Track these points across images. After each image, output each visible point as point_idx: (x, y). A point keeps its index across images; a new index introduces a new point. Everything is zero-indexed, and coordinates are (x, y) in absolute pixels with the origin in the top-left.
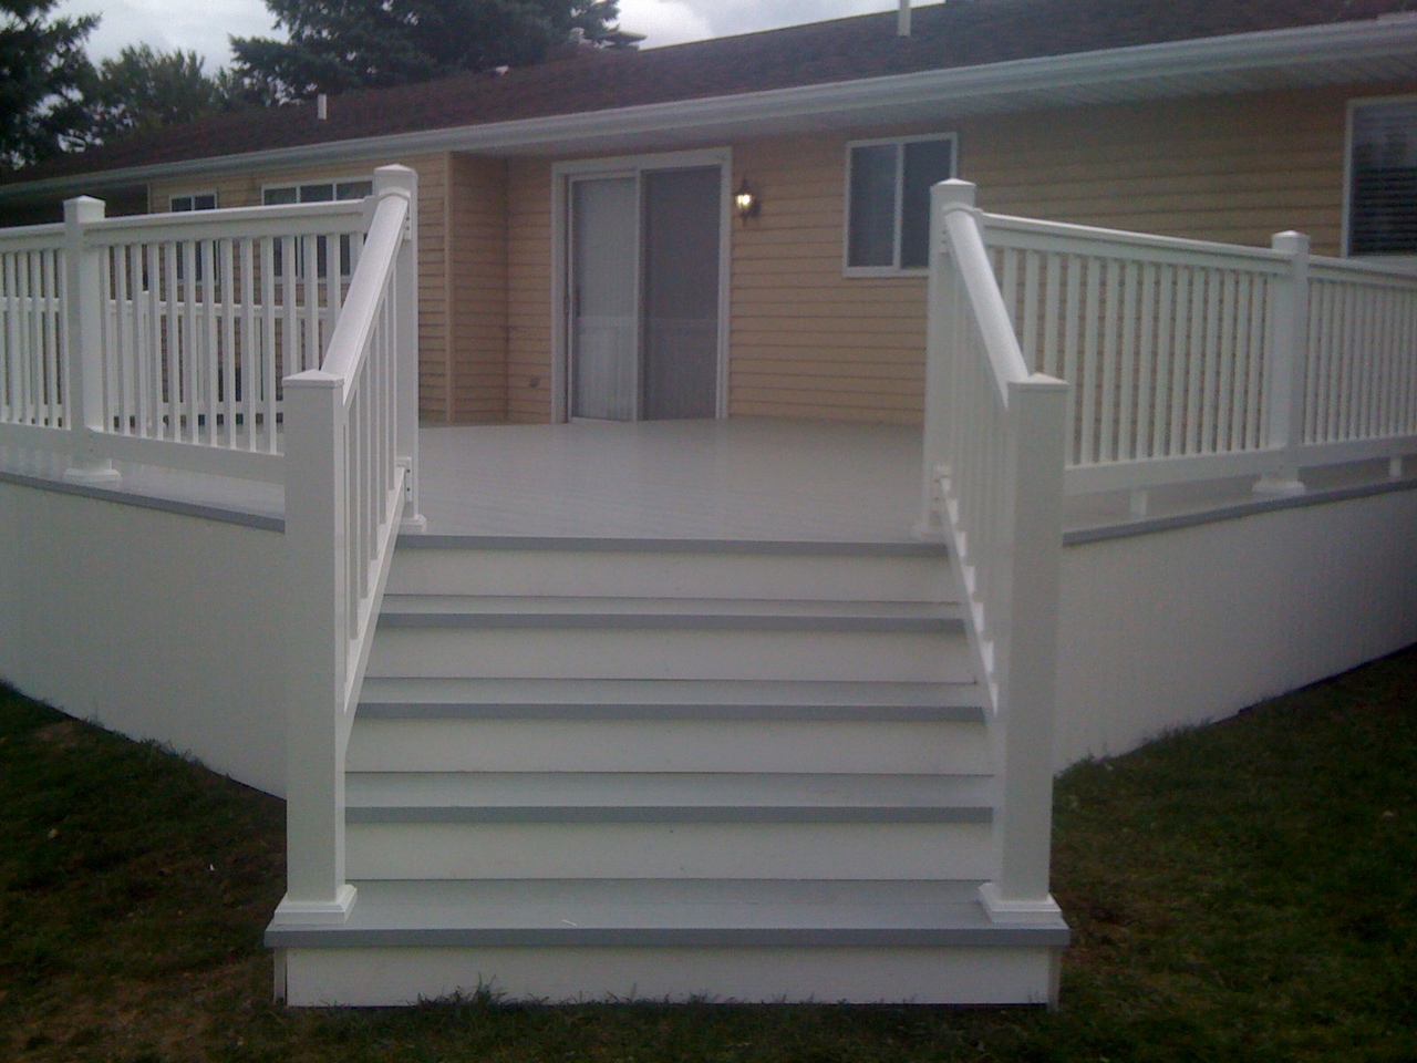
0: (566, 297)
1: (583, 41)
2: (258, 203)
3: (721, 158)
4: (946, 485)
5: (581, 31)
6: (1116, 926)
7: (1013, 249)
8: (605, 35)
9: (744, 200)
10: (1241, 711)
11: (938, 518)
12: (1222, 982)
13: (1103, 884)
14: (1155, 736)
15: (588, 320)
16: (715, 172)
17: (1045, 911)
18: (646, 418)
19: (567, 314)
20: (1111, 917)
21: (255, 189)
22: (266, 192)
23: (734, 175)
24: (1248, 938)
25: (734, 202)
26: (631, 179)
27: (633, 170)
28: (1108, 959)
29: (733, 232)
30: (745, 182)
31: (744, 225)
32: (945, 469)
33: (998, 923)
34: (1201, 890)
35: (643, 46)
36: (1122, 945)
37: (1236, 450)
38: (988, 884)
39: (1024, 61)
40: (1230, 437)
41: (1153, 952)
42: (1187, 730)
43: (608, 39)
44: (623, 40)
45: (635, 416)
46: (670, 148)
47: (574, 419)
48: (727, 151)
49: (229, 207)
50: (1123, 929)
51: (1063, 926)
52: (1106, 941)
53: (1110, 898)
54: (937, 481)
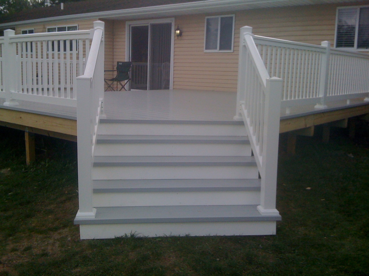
2: (45, 32)
3: (172, 21)
4: (243, 106)
9: (178, 32)
11: (241, 114)
16: (170, 25)
17: (275, 212)
21: (45, 28)
22: (48, 29)
23: (175, 25)
25: (175, 32)
26: (148, 26)
27: (148, 24)
29: (175, 40)
30: (178, 27)
31: (178, 38)
32: (243, 102)
33: (263, 215)
37: (311, 97)
38: (259, 206)
40: (310, 94)
45: (148, 89)
46: (158, 18)
48: (173, 19)
49: (37, 33)
51: (280, 216)
54: (241, 105)
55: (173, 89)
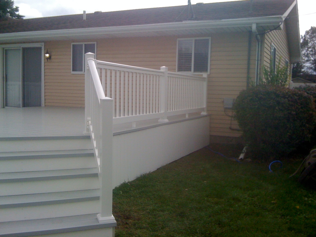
0: (3, 77)
1: (10, 16)
3: (42, 45)
4: (90, 122)
5: (9, 14)
6: (129, 220)
7: (104, 69)
8: (15, 15)
9: (47, 55)
10: (157, 169)
11: (88, 130)
12: (151, 230)
13: (127, 210)
14: (139, 176)
15: (9, 83)
16: (40, 49)
17: (111, 219)
18: (24, 107)
19: (3, 81)
20: (128, 218)
23: (45, 49)
24: (157, 219)
25: (45, 56)
26: (20, 49)
27: (20, 47)
28: (126, 227)
29: (45, 62)
30: (47, 51)
31: (47, 61)
32: (90, 118)
33: (101, 223)
34: (147, 210)
35: (24, 18)
36: (130, 224)
37: (154, 113)
38: (99, 214)
39: (111, 27)
40: (153, 110)
41: (136, 225)
42: (145, 174)
43: (16, 16)
44: (19, 17)
45: (21, 106)
46: (29, 42)
47: (6, 107)
48: (43, 44)
50: (130, 220)
51: (115, 222)
52: (127, 223)
53: (128, 214)
54: (88, 121)
55: (45, 106)
